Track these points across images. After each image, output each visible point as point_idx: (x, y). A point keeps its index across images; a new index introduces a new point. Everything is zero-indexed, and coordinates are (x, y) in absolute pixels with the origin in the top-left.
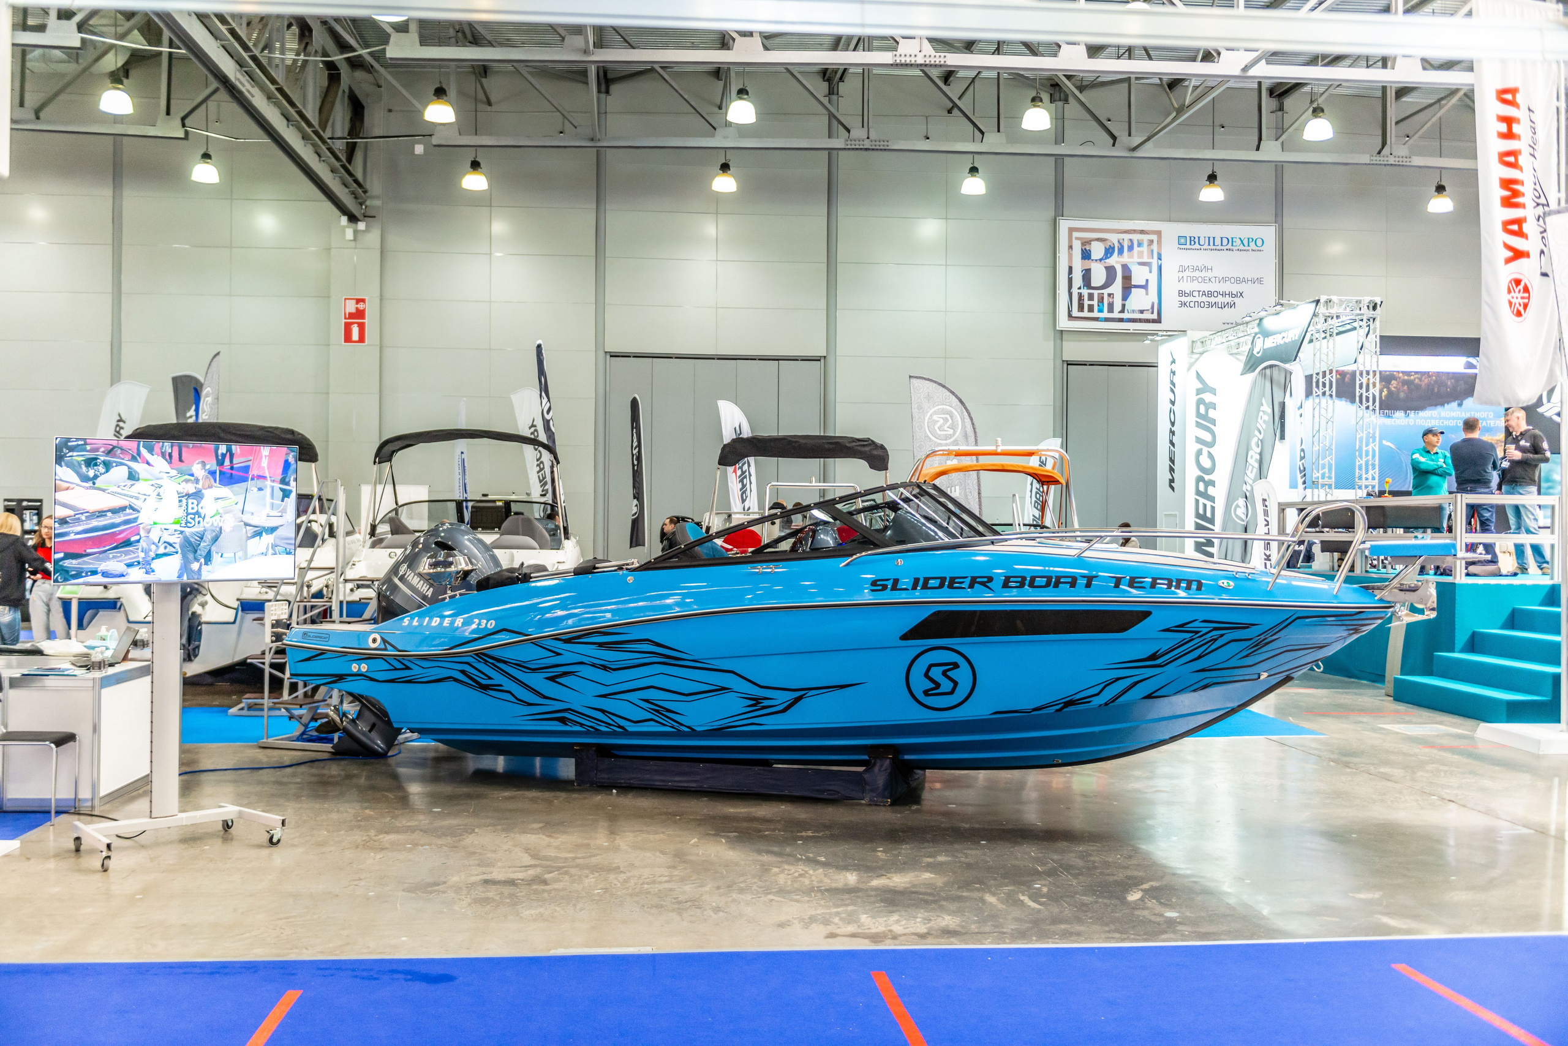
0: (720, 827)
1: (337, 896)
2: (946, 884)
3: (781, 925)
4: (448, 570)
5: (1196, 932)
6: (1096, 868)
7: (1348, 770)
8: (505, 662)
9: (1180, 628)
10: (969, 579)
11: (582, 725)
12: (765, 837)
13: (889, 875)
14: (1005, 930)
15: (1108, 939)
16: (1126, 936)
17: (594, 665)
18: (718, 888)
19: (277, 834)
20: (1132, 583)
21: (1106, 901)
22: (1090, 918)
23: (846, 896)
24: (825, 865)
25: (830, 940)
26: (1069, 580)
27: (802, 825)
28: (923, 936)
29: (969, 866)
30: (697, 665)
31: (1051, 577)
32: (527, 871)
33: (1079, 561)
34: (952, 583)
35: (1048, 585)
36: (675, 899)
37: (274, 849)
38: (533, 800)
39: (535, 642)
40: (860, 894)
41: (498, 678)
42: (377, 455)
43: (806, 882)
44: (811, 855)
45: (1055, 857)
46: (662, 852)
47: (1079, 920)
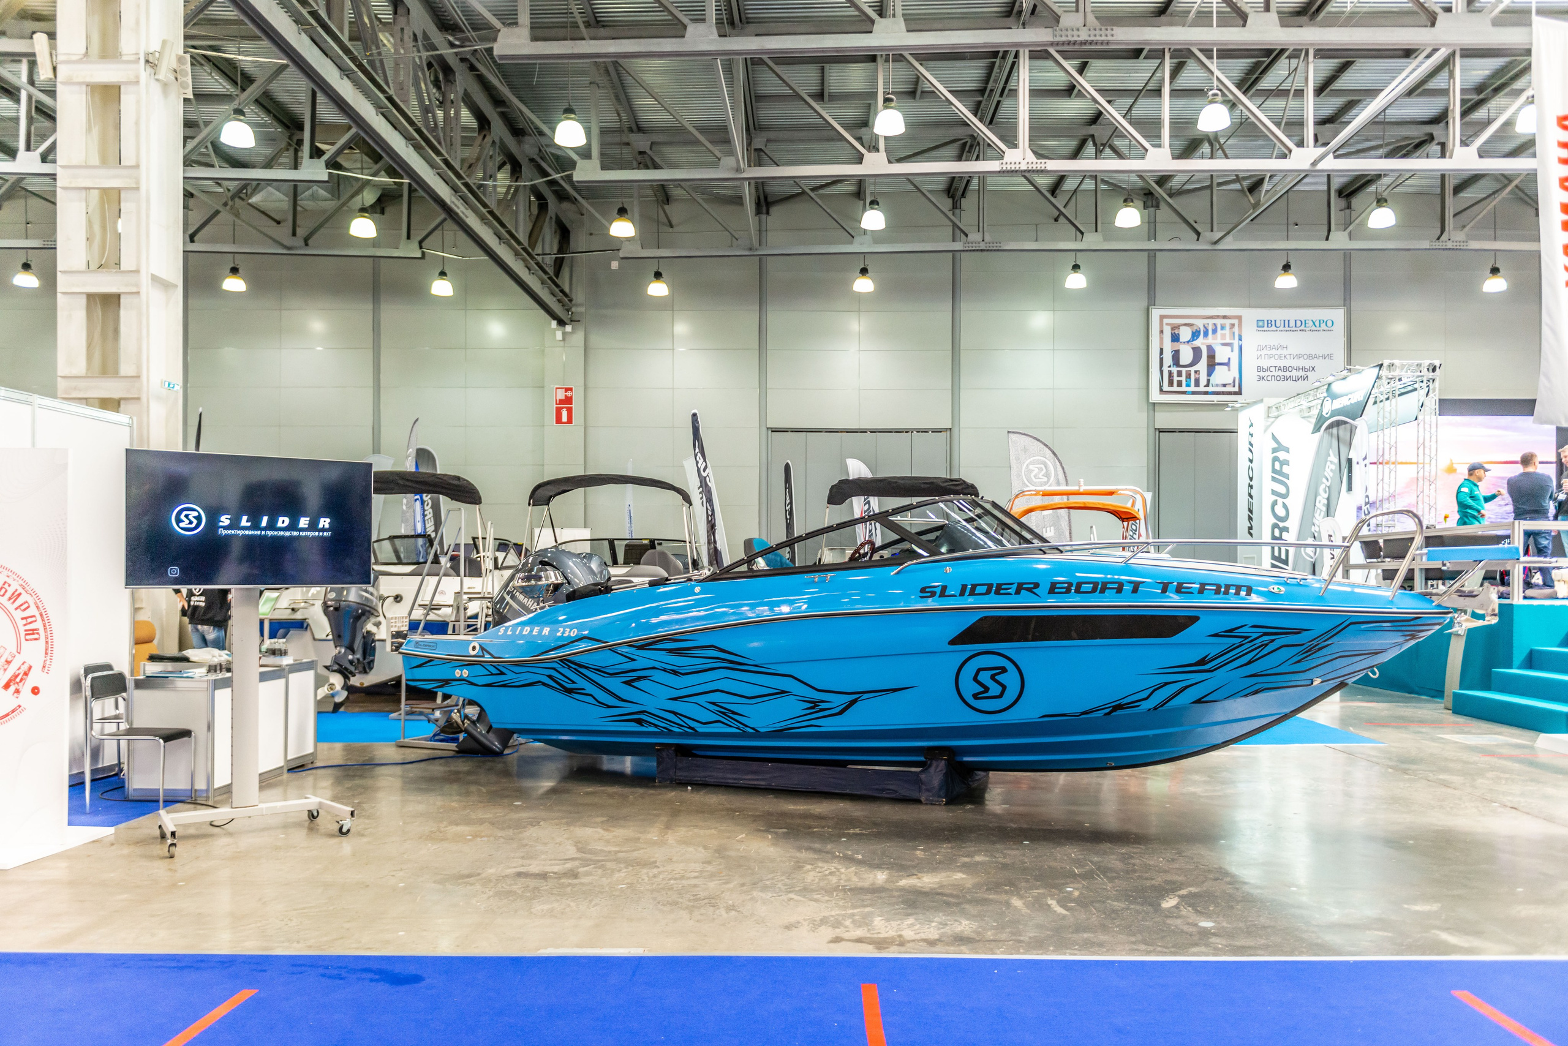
0: (772, 824)
1: (367, 886)
2: (978, 886)
3: (788, 927)
4: (539, 583)
5: (1230, 945)
6: (1135, 871)
7: (1406, 777)
8: (587, 668)
9: (1229, 633)
10: (1016, 585)
11: (656, 726)
12: (812, 835)
13: (920, 875)
14: (1022, 938)
15: (1132, 951)
16: (1151, 948)
17: (665, 670)
18: (743, 885)
19: (347, 824)
20: (1179, 589)
21: (1138, 907)
22: (1117, 927)
23: (869, 896)
24: (859, 863)
25: (832, 945)
26: (1116, 586)
27: (852, 822)
28: (932, 943)
29: (1005, 866)
30: (759, 670)
31: (1098, 583)
32: (565, 864)
33: (1127, 568)
34: (1000, 589)
35: (1094, 590)
36: (694, 895)
37: (344, 839)
38: (611, 796)
39: (612, 649)
40: (883, 895)
41: (581, 683)
42: (531, 497)
43: (834, 880)
44: (849, 853)
45: (1096, 859)
46: (705, 848)
47: (1104, 928)
